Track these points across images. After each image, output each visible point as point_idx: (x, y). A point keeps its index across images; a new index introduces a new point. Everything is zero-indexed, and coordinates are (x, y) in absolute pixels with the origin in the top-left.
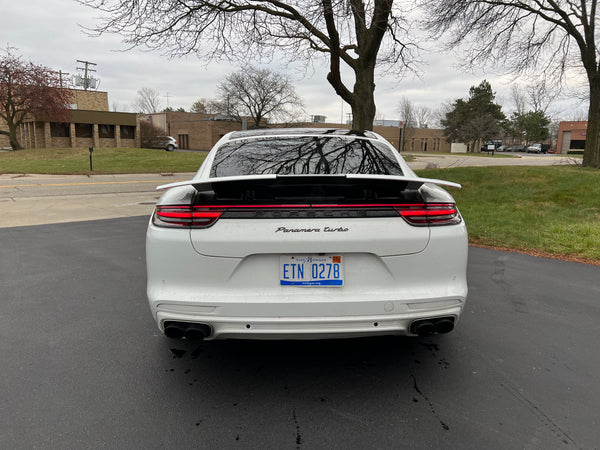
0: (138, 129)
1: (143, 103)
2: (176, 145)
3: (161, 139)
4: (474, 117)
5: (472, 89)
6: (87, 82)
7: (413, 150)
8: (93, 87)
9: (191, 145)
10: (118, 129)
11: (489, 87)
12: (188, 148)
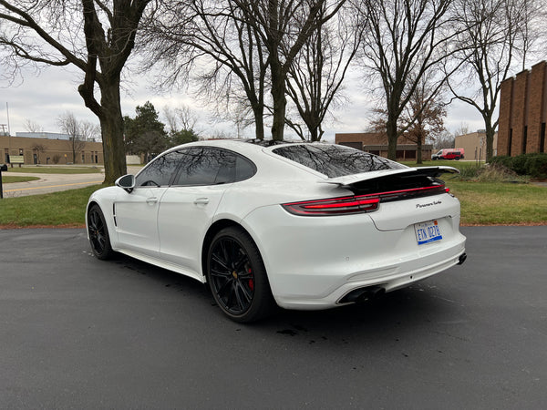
4: (143, 132)
5: (138, 108)
7: (84, 163)
11: (153, 107)
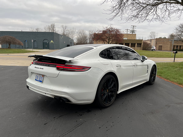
0: (142, 44)
1: (151, 36)
2: (155, 49)
3: (149, 47)
6: (133, 31)
8: (134, 33)
9: (162, 49)
10: (136, 44)
12: (161, 50)
